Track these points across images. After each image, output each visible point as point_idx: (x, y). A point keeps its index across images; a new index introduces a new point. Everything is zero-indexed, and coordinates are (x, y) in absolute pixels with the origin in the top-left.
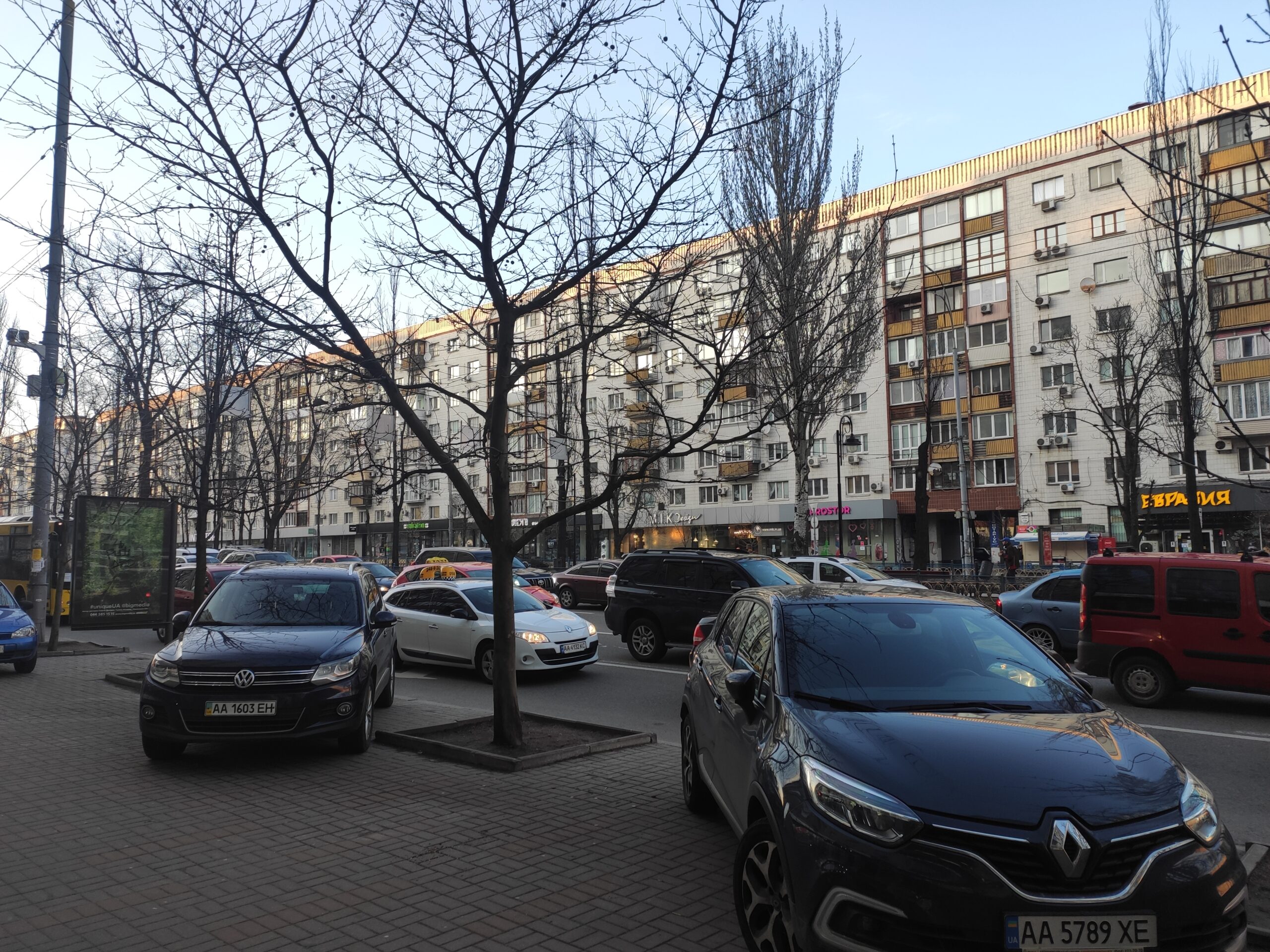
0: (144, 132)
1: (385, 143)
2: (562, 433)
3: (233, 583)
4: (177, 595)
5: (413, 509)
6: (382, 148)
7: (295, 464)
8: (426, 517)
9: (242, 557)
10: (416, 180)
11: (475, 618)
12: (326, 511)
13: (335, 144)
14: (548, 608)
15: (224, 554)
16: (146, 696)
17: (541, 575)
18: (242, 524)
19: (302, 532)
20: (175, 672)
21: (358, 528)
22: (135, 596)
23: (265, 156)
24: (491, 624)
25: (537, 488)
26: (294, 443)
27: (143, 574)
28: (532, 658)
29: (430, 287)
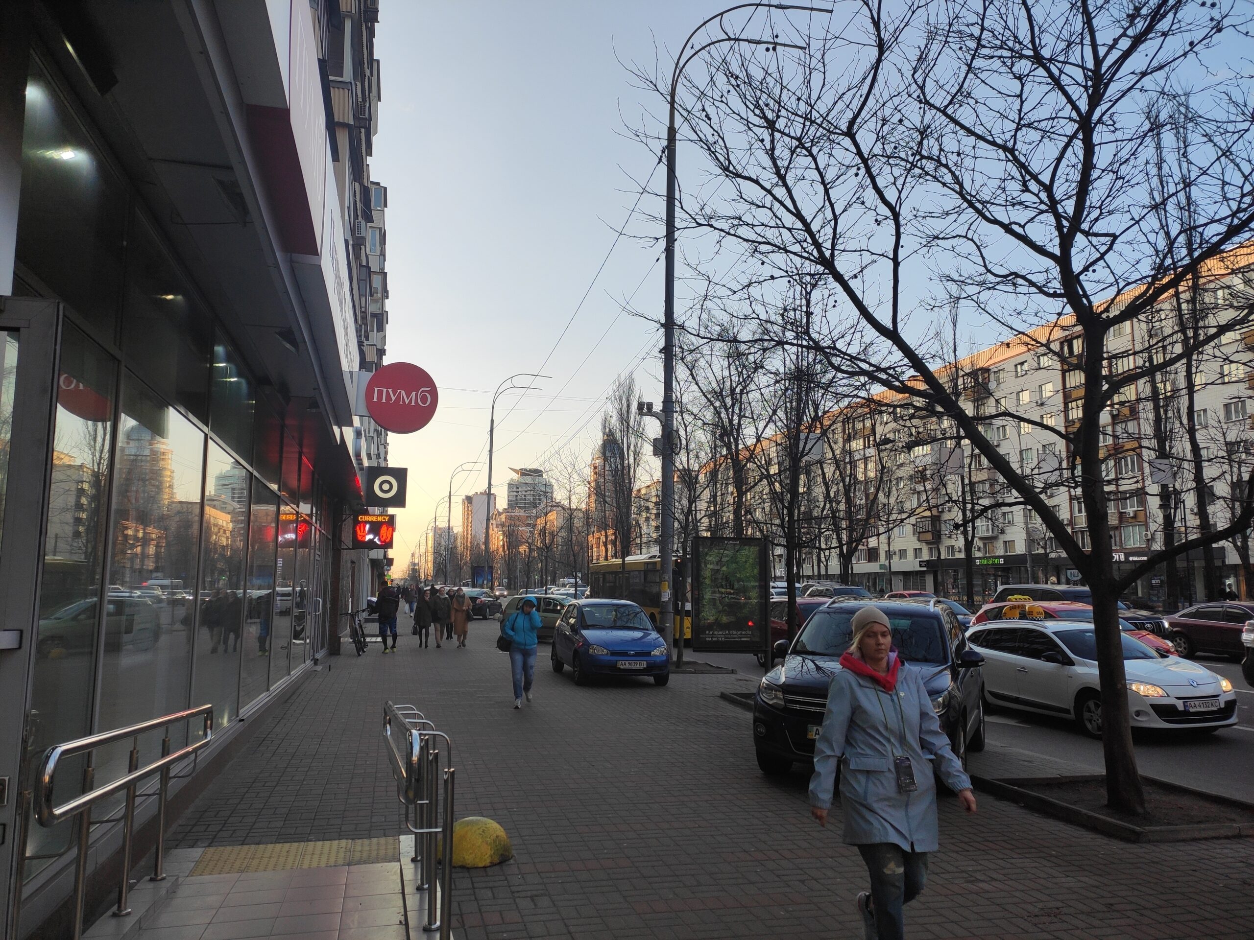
0: (736, 222)
1: (948, 178)
2: (1163, 453)
3: (822, 615)
4: (772, 625)
5: (985, 544)
6: (944, 184)
7: (863, 502)
8: (1000, 551)
9: (822, 591)
10: (980, 206)
11: (1071, 663)
12: (896, 546)
13: (900, 193)
14: (1163, 656)
15: (806, 588)
16: (757, 714)
17: (1148, 618)
18: (819, 561)
19: (873, 568)
20: (780, 695)
21: (928, 563)
22: (740, 624)
23: (836, 219)
24: (1096, 671)
25: (1135, 517)
26: (861, 482)
27: (745, 604)
28: (1146, 714)
29: (999, 313)
